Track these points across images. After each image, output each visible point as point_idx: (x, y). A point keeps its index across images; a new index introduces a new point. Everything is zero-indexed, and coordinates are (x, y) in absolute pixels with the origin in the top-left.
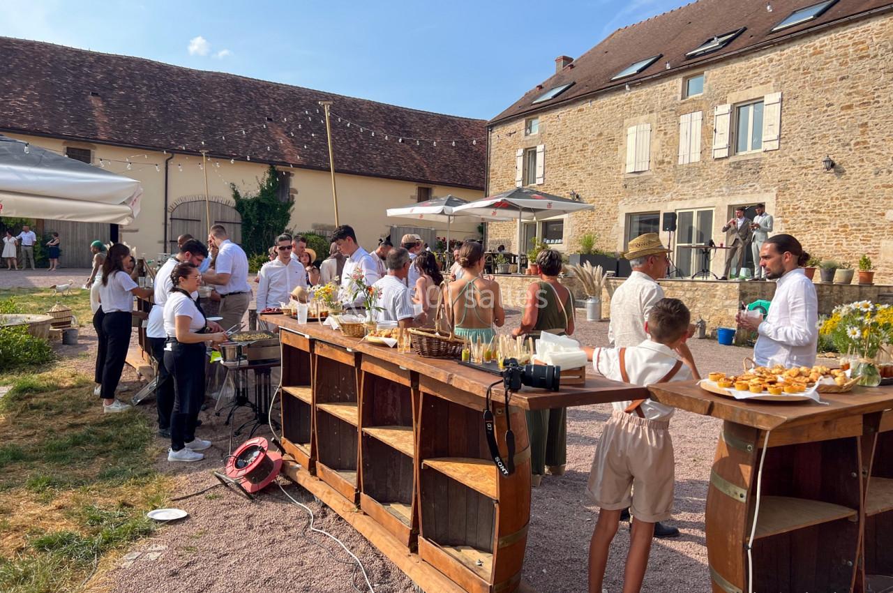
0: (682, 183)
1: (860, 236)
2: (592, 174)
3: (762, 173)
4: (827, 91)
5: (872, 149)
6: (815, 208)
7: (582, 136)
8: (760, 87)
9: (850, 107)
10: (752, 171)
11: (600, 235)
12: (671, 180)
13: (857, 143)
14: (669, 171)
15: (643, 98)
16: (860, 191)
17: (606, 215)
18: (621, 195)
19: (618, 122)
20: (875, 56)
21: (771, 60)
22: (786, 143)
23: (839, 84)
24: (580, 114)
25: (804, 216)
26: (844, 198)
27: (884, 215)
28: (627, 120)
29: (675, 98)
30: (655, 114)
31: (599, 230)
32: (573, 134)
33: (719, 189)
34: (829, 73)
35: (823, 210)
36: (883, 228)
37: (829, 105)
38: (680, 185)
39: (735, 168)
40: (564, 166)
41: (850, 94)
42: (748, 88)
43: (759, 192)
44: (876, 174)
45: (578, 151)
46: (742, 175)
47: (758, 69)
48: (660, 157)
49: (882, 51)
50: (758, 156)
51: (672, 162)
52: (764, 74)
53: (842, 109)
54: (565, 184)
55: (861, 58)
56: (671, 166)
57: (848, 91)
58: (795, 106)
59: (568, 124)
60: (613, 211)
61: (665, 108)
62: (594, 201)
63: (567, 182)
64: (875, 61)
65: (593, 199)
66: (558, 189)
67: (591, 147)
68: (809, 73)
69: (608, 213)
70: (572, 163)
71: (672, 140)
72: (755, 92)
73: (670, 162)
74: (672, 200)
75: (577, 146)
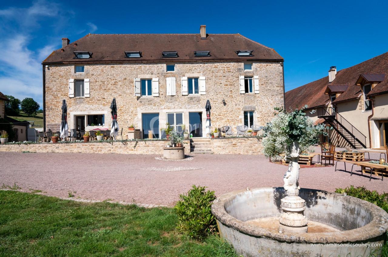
0: (169, 102)
1: (233, 123)
2: (121, 95)
3: (201, 102)
4: (220, 79)
5: (234, 98)
6: (219, 114)
7: (114, 78)
8: (197, 73)
9: (227, 85)
10: (197, 101)
11: (128, 122)
12: (164, 101)
13: (230, 96)
14: (162, 98)
15: (148, 68)
16: (232, 110)
17: (131, 113)
18: (139, 105)
19: (135, 75)
20: (233, 72)
21: (201, 66)
22: (208, 93)
23: (223, 78)
24: (112, 68)
25: (216, 116)
26: (227, 112)
27: (238, 117)
28: (140, 75)
29: (163, 71)
30: (154, 75)
31: (127, 120)
32: (108, 76)
33: (185, 106)
34: (219, 74)
35: (221, 115)
36: (239, 121)
37: (220, 84)
38: (168, 103)
39: (190, 99)
40: (103, 90)
41: (226, 81)
42: (193, 73)
43: (200, 108)
44: (236, 105)
45: (112, 84)
46: (193, 102)
47: (196, 68)
49: (234, 71)
50: (199, 96)
51: (164, 94)
52: (198, 70)
53: (225, 85)
54: (104, 98)
55: (229, 72)
56: (164, 96)
57: (226, 80)
58: (210, 82)
59: (104, 71)
60: (134, 112)
61: (158, 74)
62: (123, 107)
63: (106, 98)
64: (233, 74)
65: (122, 106)
66: (100, 100)
67: (120, 83)
68: (214, 73)
69: (132, 112)
70: (108, 89)
71: (163, 86)
72: (195, 75)
73: (162, 94)
74: (165, 108)
75: (111, 82)
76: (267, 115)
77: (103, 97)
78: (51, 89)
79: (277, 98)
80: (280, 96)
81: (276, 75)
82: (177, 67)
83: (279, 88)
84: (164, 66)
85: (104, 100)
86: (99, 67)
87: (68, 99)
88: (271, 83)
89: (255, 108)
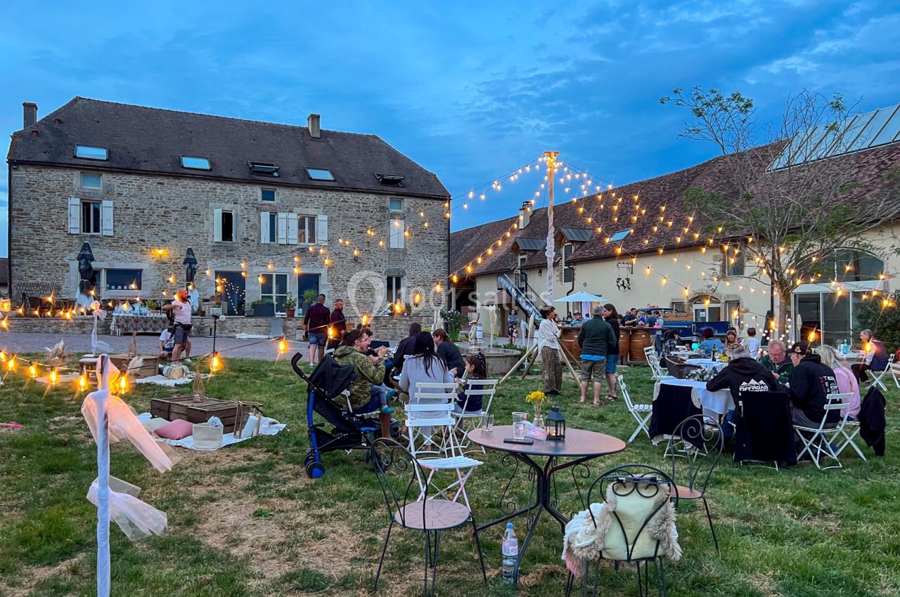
0: (264, 255)
2: (177, 237)
3: (318, 257)
4: (350, 222)
5: (373, 254)
6: (348, 279)
7: (163, 205)
8: (314, 209)
10: (312, 255)
12: (255, 252)
13: (366, 250)
14: (253, 246)
15: (227, 192)
18: (209, 256)
19: (203, 203)
20: (372, 212)
21: (320, 197)
23: (356, 220)
24: (159, 186)
25: (343, 282)
27: (378, 285)
28: (213, 204)
29: (256, 200)
30: (239, 205)
32: (152, 200)
33: (291, 263)
34: (350, 213)
36: (379, 291)
37: (352, 229)
38: (263, 257)
39: (301, 252)
40: (140, 224)
42: (307, 208)
43: (317, 268)
45: (158, 216)
46: (306, 256)
47: (312, 199)
48: (245, 236)
49: (375, 210)
51: (256, 241)
52: (316, 203)
53: (358, 232)
54: (143, 240)
55: (366, 211)
56: (256, 243)
58: (335, 225)
59: (144, 190)
61: (247, 204)
62: (179, 258)
63: (146, 239)
64: (371, 214)
65: (178, 256)
66: (135, 243)
67: (175, 215)
68: (342, 210)
70: (151, 224)
71: (254, 226)
72: (311, 211)
73: (254, 241)
74: (257, 265)
75: (157, 212)
76: (422, 284)
77: (141, 238)
78: (25, 214)
79: (438, 258)
80: (443, 255)
81: (438, 220)
82: (281, 194)
83: (442, 242)
84: (257, 191)
85: (143, 243)
86: (134, 181)
87: (66, 237)
88: (430, 233)
89: (404, 272)
